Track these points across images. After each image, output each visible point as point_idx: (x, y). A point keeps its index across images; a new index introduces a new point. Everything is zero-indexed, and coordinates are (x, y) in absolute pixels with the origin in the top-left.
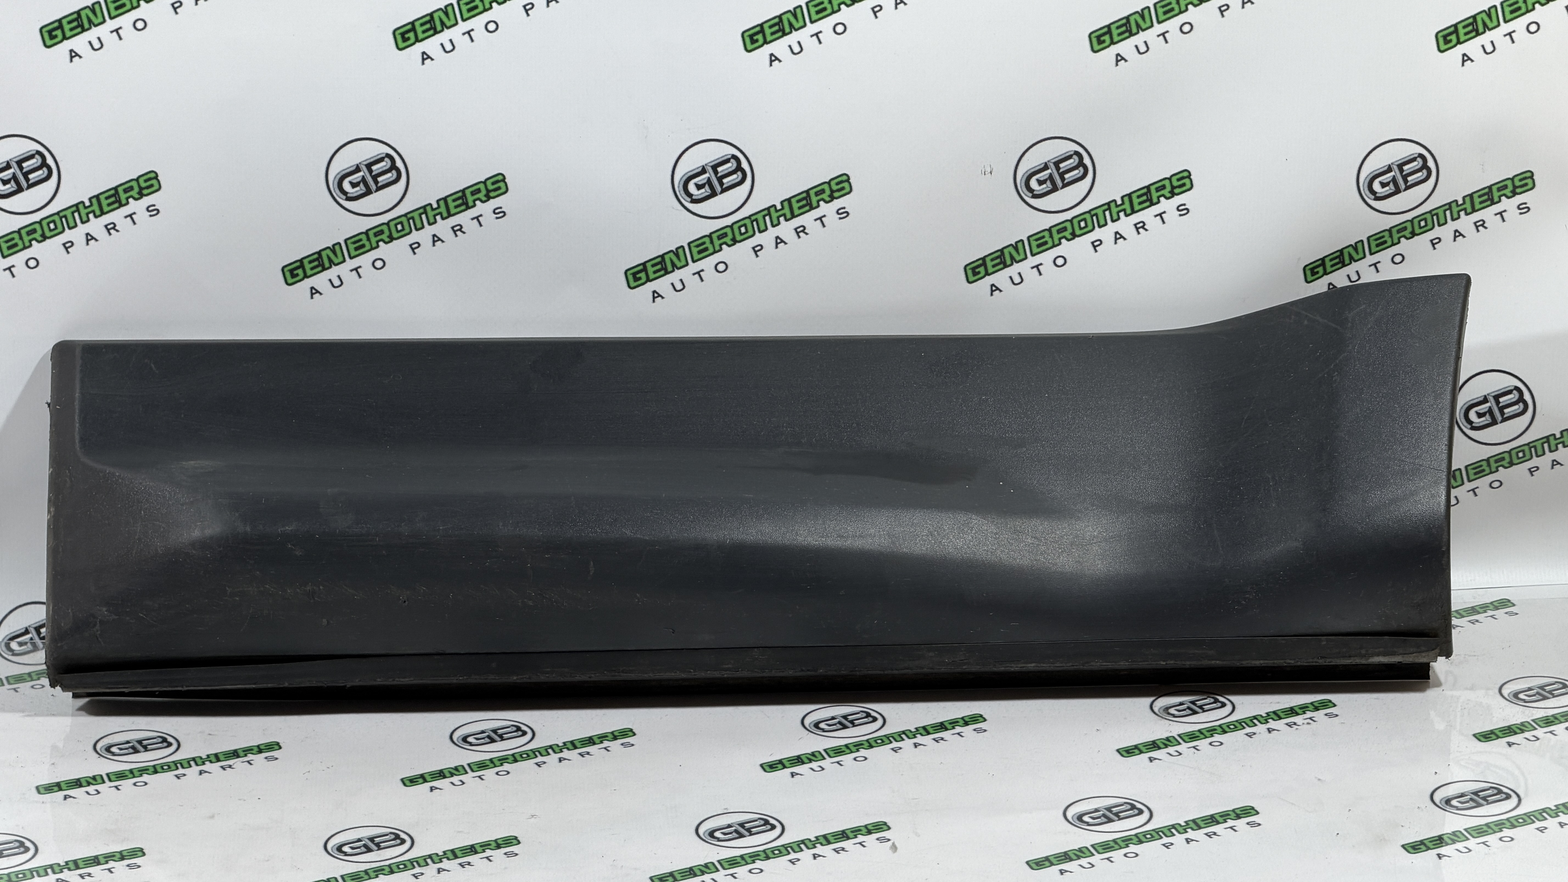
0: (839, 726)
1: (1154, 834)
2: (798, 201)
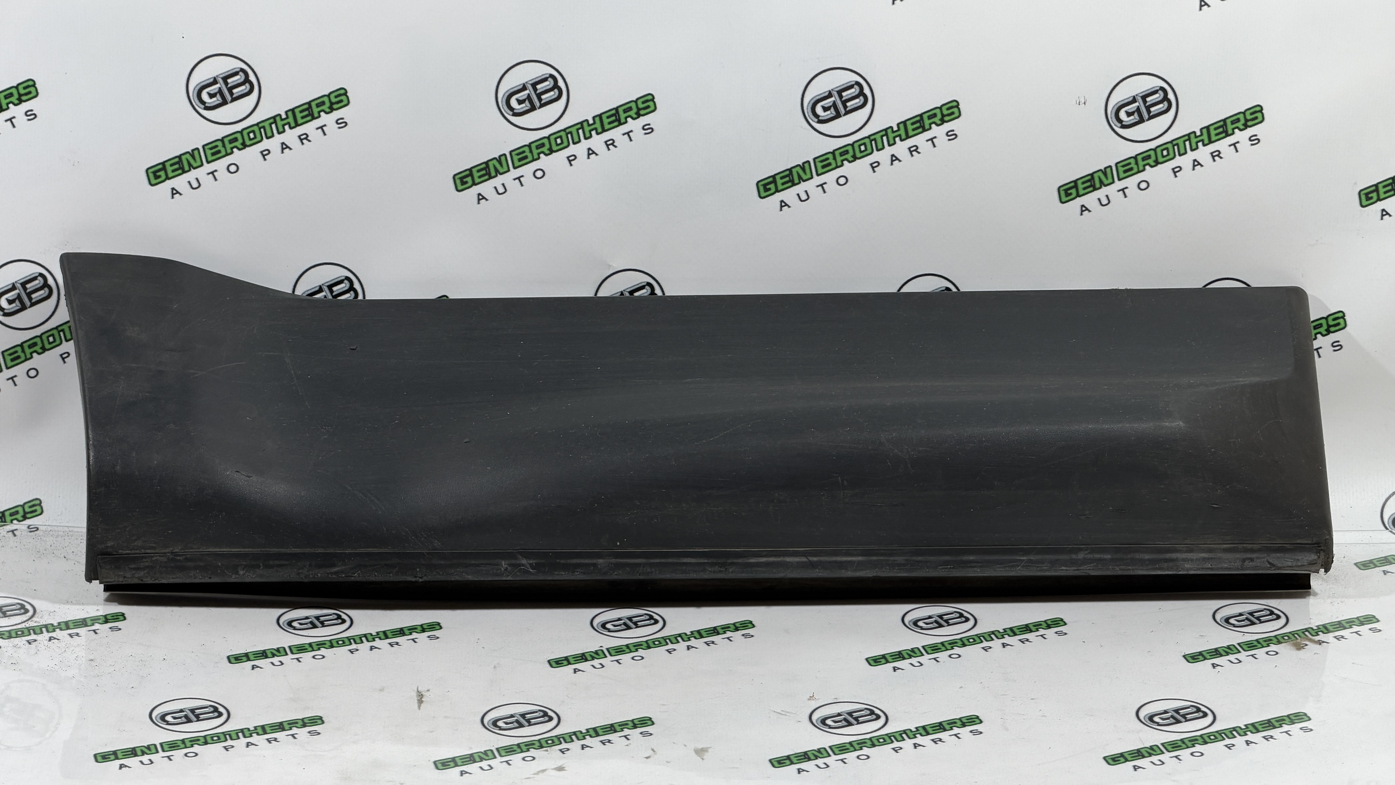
0: (936, 625)
1: (1217, 735)
2: (913, 124)
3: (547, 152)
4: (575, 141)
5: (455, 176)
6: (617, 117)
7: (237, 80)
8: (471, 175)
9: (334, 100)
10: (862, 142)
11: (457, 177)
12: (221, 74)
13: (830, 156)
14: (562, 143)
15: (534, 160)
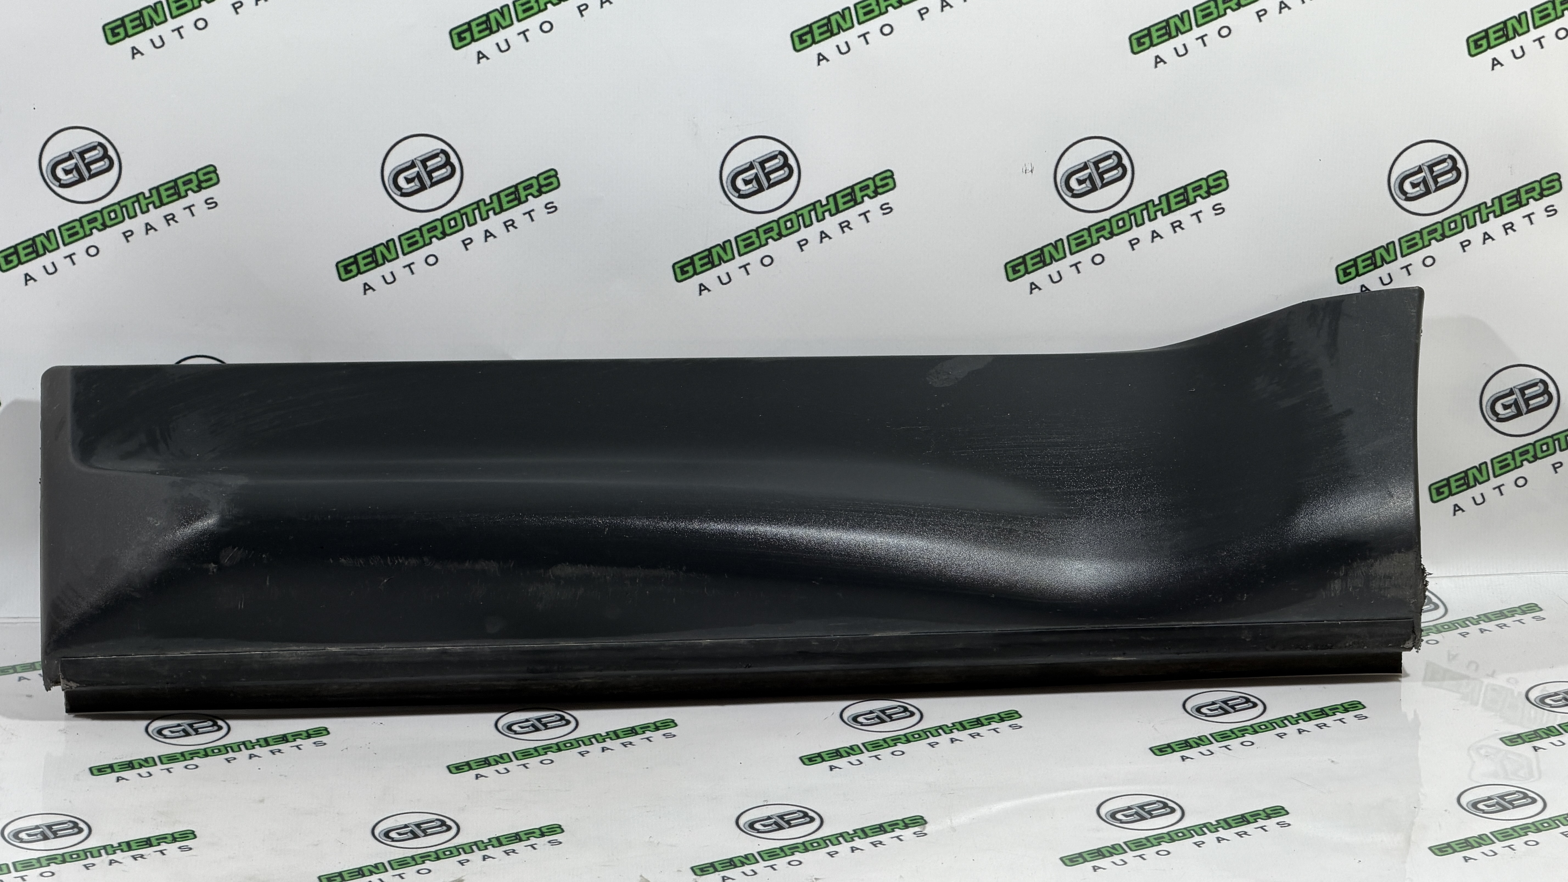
2: (843, 197)
3: (440, 236)
4: (471, 223)
5: (337, 264)
6: (517, 195)
7: (95, 155)
8: (356, 262)
9: (202, 178)
10: (788, 218)
11: (340, 265)
12: (78, 148)
13: (753, 234)
14: (456, 225)
15: (425, 245)
